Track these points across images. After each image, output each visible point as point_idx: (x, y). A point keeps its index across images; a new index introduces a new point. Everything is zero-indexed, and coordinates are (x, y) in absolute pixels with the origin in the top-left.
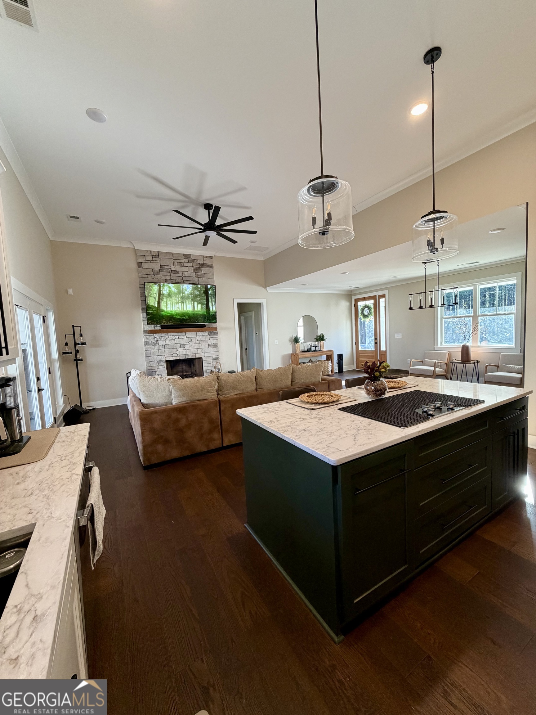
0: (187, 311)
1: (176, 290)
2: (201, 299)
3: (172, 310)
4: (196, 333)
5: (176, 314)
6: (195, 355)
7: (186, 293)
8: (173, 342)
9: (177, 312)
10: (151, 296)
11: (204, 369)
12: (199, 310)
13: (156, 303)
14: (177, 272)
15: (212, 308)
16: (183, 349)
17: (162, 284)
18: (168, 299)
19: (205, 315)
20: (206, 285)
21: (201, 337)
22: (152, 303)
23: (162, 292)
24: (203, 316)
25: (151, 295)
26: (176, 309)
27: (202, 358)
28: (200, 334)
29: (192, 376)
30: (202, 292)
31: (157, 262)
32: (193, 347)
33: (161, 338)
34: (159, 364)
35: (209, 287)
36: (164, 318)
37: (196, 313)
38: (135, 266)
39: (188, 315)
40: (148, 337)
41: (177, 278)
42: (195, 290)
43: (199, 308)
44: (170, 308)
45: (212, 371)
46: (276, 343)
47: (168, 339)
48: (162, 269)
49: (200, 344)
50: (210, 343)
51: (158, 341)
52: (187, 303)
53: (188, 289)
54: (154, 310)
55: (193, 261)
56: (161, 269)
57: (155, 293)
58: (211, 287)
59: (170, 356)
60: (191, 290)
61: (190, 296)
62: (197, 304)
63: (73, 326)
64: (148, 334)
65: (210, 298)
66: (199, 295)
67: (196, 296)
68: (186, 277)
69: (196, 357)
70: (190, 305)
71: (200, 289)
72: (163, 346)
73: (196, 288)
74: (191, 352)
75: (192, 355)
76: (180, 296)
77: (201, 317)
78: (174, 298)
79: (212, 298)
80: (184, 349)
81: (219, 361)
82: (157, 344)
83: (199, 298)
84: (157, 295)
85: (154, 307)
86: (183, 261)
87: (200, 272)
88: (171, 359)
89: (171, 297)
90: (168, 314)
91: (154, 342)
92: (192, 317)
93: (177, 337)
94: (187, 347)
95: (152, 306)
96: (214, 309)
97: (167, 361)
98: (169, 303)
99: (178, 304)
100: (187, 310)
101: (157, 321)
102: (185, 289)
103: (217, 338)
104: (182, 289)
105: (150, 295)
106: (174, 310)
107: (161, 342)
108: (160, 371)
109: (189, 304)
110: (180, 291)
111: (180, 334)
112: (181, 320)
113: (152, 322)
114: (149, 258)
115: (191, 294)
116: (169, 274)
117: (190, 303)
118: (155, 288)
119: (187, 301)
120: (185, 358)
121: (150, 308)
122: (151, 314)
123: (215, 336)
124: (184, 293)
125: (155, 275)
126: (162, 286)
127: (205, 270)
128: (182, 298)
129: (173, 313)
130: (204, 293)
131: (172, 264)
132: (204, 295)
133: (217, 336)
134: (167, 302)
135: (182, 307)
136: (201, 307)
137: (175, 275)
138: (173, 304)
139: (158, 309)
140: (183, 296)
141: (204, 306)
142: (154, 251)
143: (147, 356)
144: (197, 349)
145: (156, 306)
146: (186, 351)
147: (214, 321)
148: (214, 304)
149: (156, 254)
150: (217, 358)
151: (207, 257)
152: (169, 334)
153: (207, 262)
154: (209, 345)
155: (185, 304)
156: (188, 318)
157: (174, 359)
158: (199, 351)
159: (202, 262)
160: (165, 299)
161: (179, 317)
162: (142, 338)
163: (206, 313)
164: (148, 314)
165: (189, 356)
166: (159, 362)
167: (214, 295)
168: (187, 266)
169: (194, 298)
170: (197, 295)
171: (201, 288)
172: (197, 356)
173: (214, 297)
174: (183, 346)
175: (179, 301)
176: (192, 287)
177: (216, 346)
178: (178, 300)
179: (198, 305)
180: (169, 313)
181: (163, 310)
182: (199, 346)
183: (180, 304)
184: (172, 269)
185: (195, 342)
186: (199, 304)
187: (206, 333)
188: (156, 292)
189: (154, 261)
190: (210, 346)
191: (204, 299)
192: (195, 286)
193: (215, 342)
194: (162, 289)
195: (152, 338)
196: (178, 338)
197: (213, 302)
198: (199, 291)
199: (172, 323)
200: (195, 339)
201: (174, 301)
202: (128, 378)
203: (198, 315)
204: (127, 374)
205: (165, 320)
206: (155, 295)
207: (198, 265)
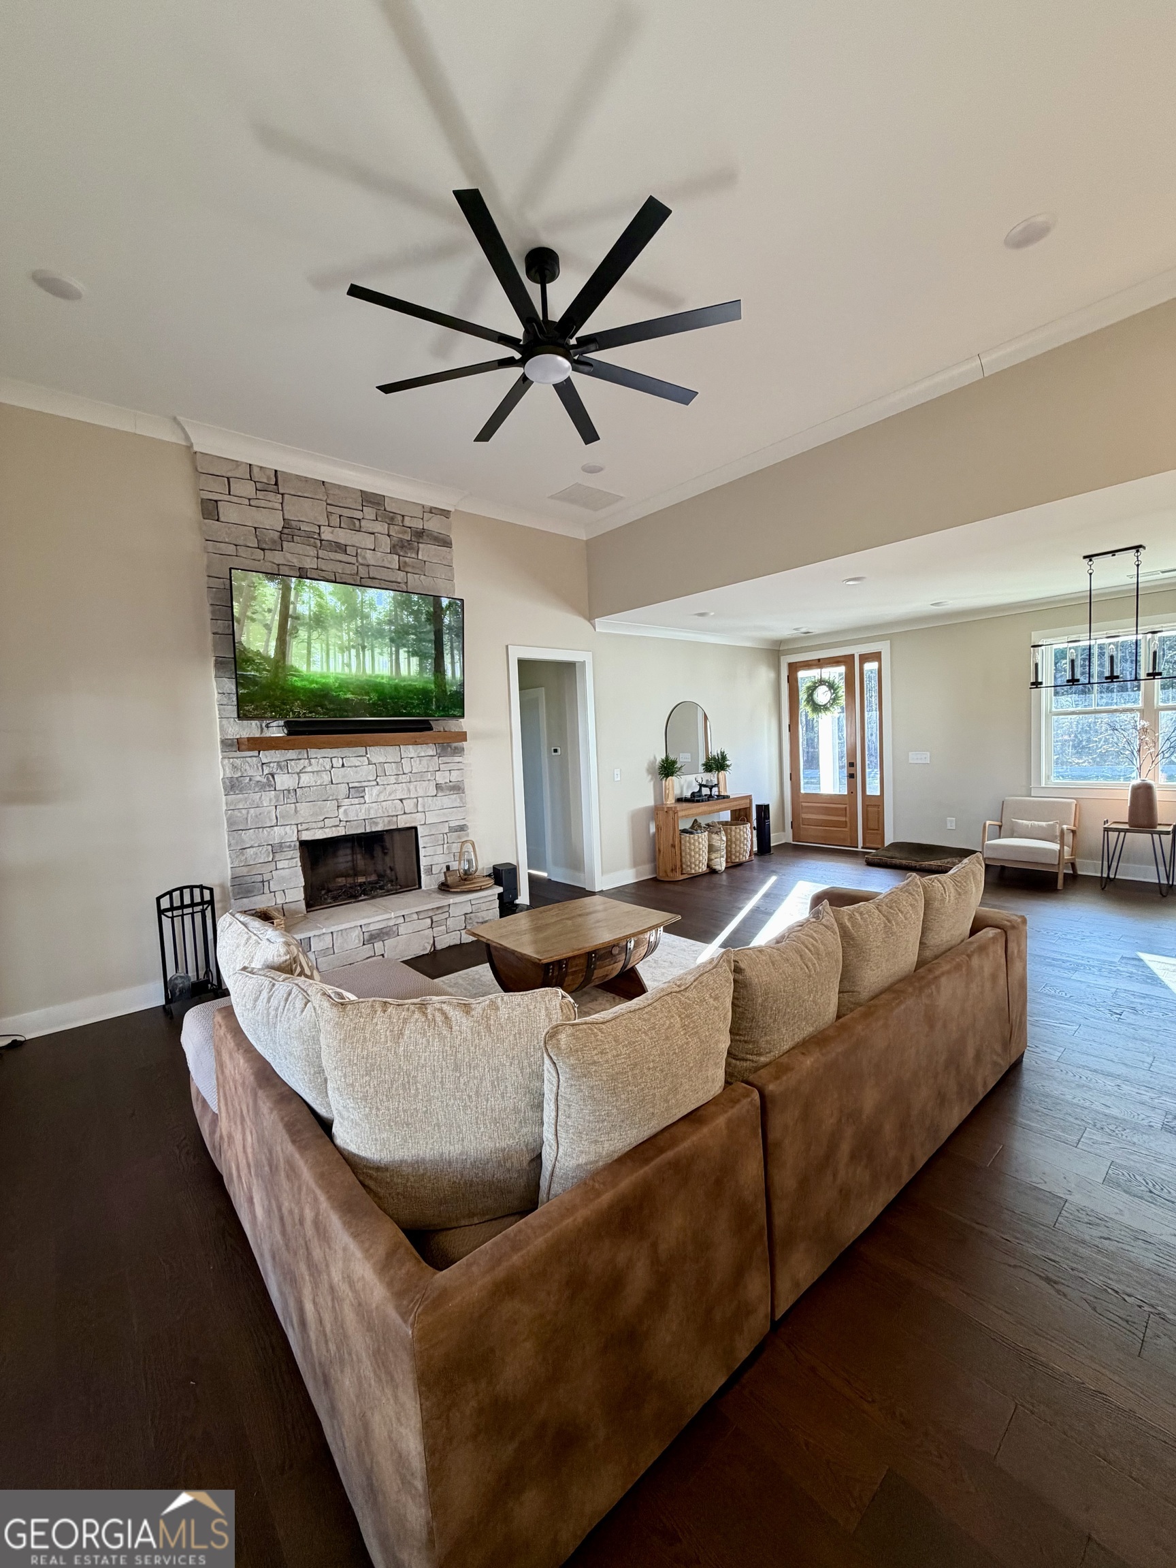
0: (377, 676)
1: (343, 604)
2: (419, 640)
3: (325, 670)
4: (398, 747)
5: (340, 686)
6: (395, 818)
7: (374, 617)
8: (326, 778)
9: (342, 679)
10: (253, 620)
11: (424, 862)
12: (412, 674)
13: (273, 644)
14: (341, 548)
15: (451, 670)
16: (356, 801)
17: (294, 580)
18: (315, 635)
19: (431, 691)
20: (437, 598)
21: (416, 762)
22: (258, 644)
23: (295, 608)
24: (424, 694)
25: (254, 616)
26: (339, 670)
27: (415, 828)
28: (410, 751)
29: (381, 888)
30: (423, 617)
31: (270, 505)
32: (390, 795)
33: (283, 766)
34: (278, 857)
35: (445, 602)
36: (299, 699)
37: (403, 684)
38: (189, 509)
39: (376, 691)
40: (238, 762)
41: (339, 568)
42: (403, 609)
43: (410, 669)
44: (319, 664)
45: (448, 868)
46: (616, 780)
47: (309, 769)
48: (289, 531)
49: (412, 786)
50: (440, 781)
51: (273, 775)
52: (377, 651)
53: (379, 604)
54: (265, 669)
55: (392, 519)
56: (286, 531)
57: (270, 611)
58: (450, 605)
59: (314, 825)
60: (388, 607)
61: (387, 627)
62: (406, 654)
64: (238, 754)
65: (446, 638)
66: (414, 627)
67: (404, 630)
68: (368, 566)
69: (399, 827)
70: (386, 658)
71: (416, 608)
72: (292, 793)
73: (404, 603)
74: (384, 812)
75: (386, 819)
76: (353, 626)
77: (418, 699)
78: (333, 631)
79: (452, 638)
80: (362, 800)
81: (467, 835)
82: (270, 786)
83: (413, 637)
84: (277, 617)
85: (266, 659)
86: (359, 515)
87: (413, 556)
88: (320, 835)
89: (324, 628)
90: (314, 685)
91: (258, 778)
92: (391, 698)
93: (337, 763)
94: (371, 794)
95: (258, 653)
96: (458, 675)
97: (304, 845)
98: (317, 646)
99: (346, 654)
100: (377, 672)
101: (273, 707)
102: (371, 604)
103: (460, 766)
104: (363, 602)
105: (249, 614)
106: (332, 670)
107: (283, 781)
108: (280, 880)
109: (381, 654)
110: (355, 610)
111: (346, 751)
112: (353, 707)
113: (256, 709)
114: (248, 489)
115: (390, 622)
116: (313, 552)
117: (386, 650)
118: (269, 592)
119: (376, 644)
120: (363, 831)
121: (249, 661)
122: (253, 681)
123: (457, 759)
124: (367, 617)
125: (263, 550)
126: (293, 586)
127: (427, 551)
128: (360, 632)
129: (331, 681)
130: (428, 620)
131: (323, 521)
132: (429, 627)
133: (459, 759)
134: (309, 644)
135: (361, 664)
136: (420, 665)
137: (333, 555)
138: (331, 652)
139: (277, 668)
140: (362, 626)
141: (429, 663)
142: (261, 467)
143: (235, 828)
144: (401, 800)
145: (272, 653)
146: (368, 809)
147: (456, 713)
148: (457, 657)
149: (269, 478)
150: (462, 828)
151: (432, 510)
152: (313, 752)
153: (433, 525)
154: (438, 786)
155: (368, 653)
156: (379, 699)
157: (329, 836)
159: (418, 525)
160: (303, 633)
161: (349, 696)
162: (218, 767)
163: (432, 686)
164: (240, 681)
165: (376, 824)
166: (277, 849)
167: (460, 632)
168: (371, 530)
169: (398, 638)
170: (408, 626)
171: (420, 606)
172: (403, 822)
173: (457, 636)
175: (349, 640)
176: (394, 598)
177: (457, 788)
178: (345, 637)
179: (411, 659)
180: (317, 683)
181: (297, 670)
182: (409, 790)
183: (353, 652)
184: (323, 537)
185: (397, 779)
186: (413, 655)
187: (430, 750)
188: (272, 607)
189: (262, 503)
190: (441, 790)
191: (430, 641)
192: (402, 596)
193: (455, 776)
194: (292, 599)
195: (252, 765)
196: (343, 765)
197: (456, 652)
198: (412, 613)
199: (324, 714)
200: (397, 768)
201: (332, 640)
202: (161, 912)
203: (410, 691)
204: (158, 899)
205: (302, 706)
206: (268, 616)
207: (405, 532)
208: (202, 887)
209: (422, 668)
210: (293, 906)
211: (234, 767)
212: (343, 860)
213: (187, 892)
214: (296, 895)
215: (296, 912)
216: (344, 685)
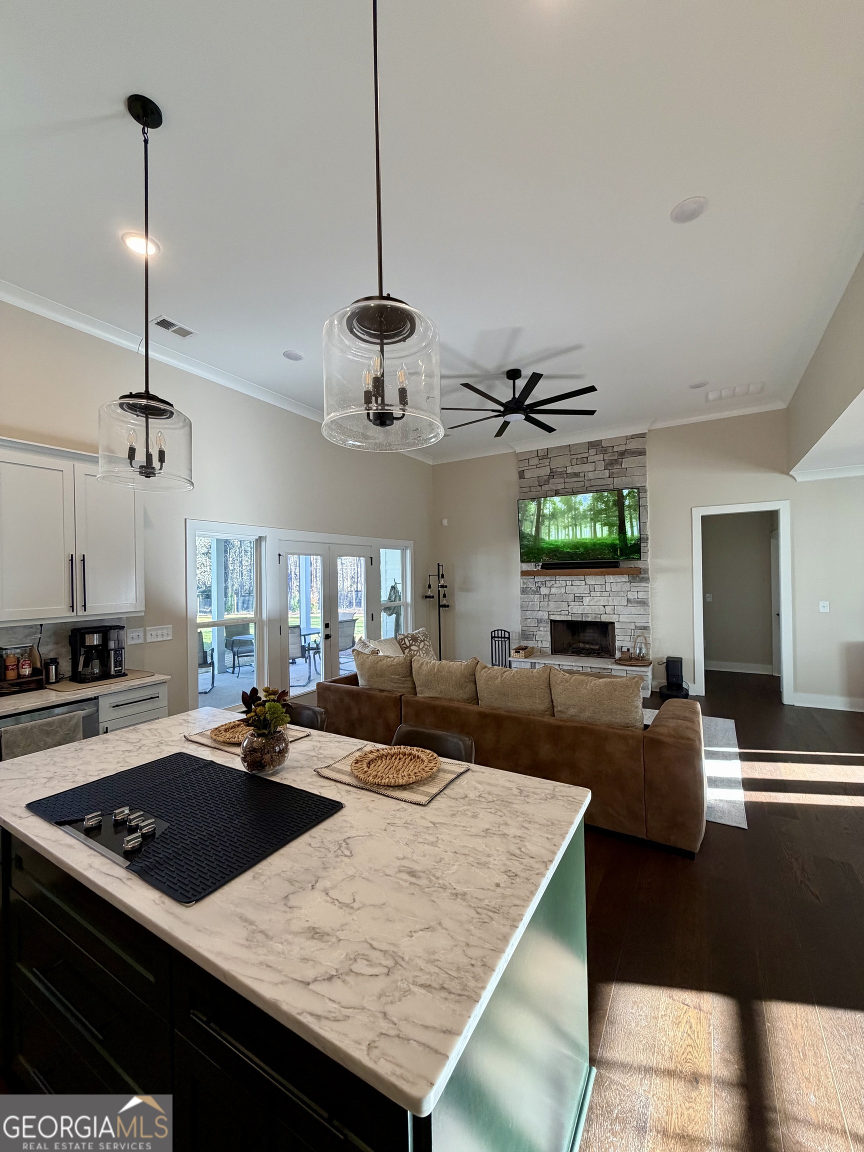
0: (584, 539)
1: (565, 505)
2: (608, 517)
3: (556, 539)
4: (604, 576)
5: (564, 546)
6: (599, 616)
7: (581, 509)
8: (563, 590)
9: (565, 542)
10: (526, 520)
11: (617, 644)
12: (604, 536)
13: (534, 529)
14: (577, 475)
15: (632, 531)
16: (577, 603)
17: (542, 499)
18: (552, 522)
19: (616, 545)
20: (620, 492)
21: (614, 586)
22: (528, 530)
23: (543, 512)
24: (612, 547)
25: (527, 518)
26: (563, 538)
27: (613, 623)
28: (611, 579)
29: (598, 654)
30: (611, 504)
31: (545, 465)
33: (544, 584)
34: (540, 625)
35: (625, 492)
36: (546, 553)
37: (598, 542)
38: (514, 477)
39: (584, 547)
40: (525, 581)
41: (575, 485)
42: (598, 501)
43: (603, 533)
44: (554, 536)
45: (628, 650)
47: (555, 586)
48: (552, 474)
49: (610, 598)
50: (630, 597)
51: (540, 587)
52: (583, 526)
53: (585, 501)
54: (531, 540)
55: (606, 450)
57: (532, 515)
58: (629, 493)
59: (556, 613)
60: (589, 502)
61: (589, 513)
62: (600, 526)
63: (438, 564)
64: (526, 577)
65: (626, 513)
66: (605, 510)
67: (600, 512)
68: (589, 480)
69: (602, 620)
70: (588, 529)
71: (606, 499)
72: (547, 597)
73: (599, 498)
74: (592, 611)
75: (595, 616)
76: (570, 515)
77: (608, 549)
78: (560, 519)
79: (631, 512)
80: (581, 604)
81: (649, 633)
82: (538, 592)
83: (605, 515)
84: (535, 517)
85: (531, 536)
86: (586, 455)
87: (618, 467)
88: (558, 618)
89: (556, 519)
90: (551, 546)
91: (533, 588)
92: (592, 550)
93: (569, 583)
94: (586, 600)
95: (529, 534)
96: (636, 534)
97: (552, 621)
98: (553, 528)
99: (567, 529)
100: (583, 537)
101: (535, 557)
102: (579, 502)
103: (646, 589)
104: (575, 502)
105: (525, 518)
106: (560, 538)
107: (544, 591)
108: (540, 636)
109: (585, 527)
110: (572, 507)
111: (574, 578)
112: (571, 556)
113: (527, 558)
114: (535, 461)
115: (591, 510)
116: (562, 480)
117: (589, 525)
118: (533, 507)
119: (583, 522)
120: (581, 620)
121: (526, 537)
122: (526, 546)
123: (643, 584)
124: (578, 509)
125: (541, 486)
126: (542, 502)
127: (627, 462)
128: (574, 518)
129: (560, 543)
130: (614, 504)
131: (568, 464)
132: (614, 509)
133: (646, 585)
134: (549, 527)
136: (609, 531)
137: (571, 480)
138: (560, 529)
139: (536, 539)
140: (575, 515)
141: (615, 529)
142: (542, 449)
143: (524, 609)
144: (604, 606)
145: (534, 533)
146: (584, 609)
147: (634, 557)
148: (635, 523)
149: (545, 453)
150: (645, 628)
151: (633, 437)
152: (558, 578)
153: (633, 445)
154: (628, 600)
155: (578, 528)
156: (585, 551)
157: (563, 619)
158: (608, 609)
159: (623, 448)
160: (547, 523)
161: (568, 550)
162: (517, 582)
163: (618, 542)
164: (522, 546)
166: (540, 621)
167: (638, 507)
168: (592, 461)
169: (595, 516)
170: (602, 510)
171: (609, 497)
172: (605, 619)
173: (635, 510)
174: (579, 599)
175: (568, 523)
176: (592, 497)
177: (643, 603)
178: (566, 521)
179: (603, 528)
180: (553, 545)
181: (544, 540)
182: (608, 601)
183: (570, 528)
184: (567, 472)
185: (602, 594)
186: (605, 526)
187: (625, 578)
188: (534, 513)
189: (542, 465)
190: (631, 603)
191: (615, 516)
192: (597, 495)
193: (641, 595)
194: (542, 508)
195: (531, 583)
196: (572, 585)
197: (634, 520)
198: (604, 502)
199: (557, 559)
200: (602, 588)
201: (560, 524)
202: (492, 638)
203: (603, 546)
204: (492, 632)
205: (546, 556)
206: (532, 517)
207: (614, 455)
208: (505, 631)
209: (610, 532)
210: (544, 649)
211: (524, 583)
212: (589, 635)
213: (500, 632)
214: (547, 644)
215: (545, 653)
216: (566, 545)
